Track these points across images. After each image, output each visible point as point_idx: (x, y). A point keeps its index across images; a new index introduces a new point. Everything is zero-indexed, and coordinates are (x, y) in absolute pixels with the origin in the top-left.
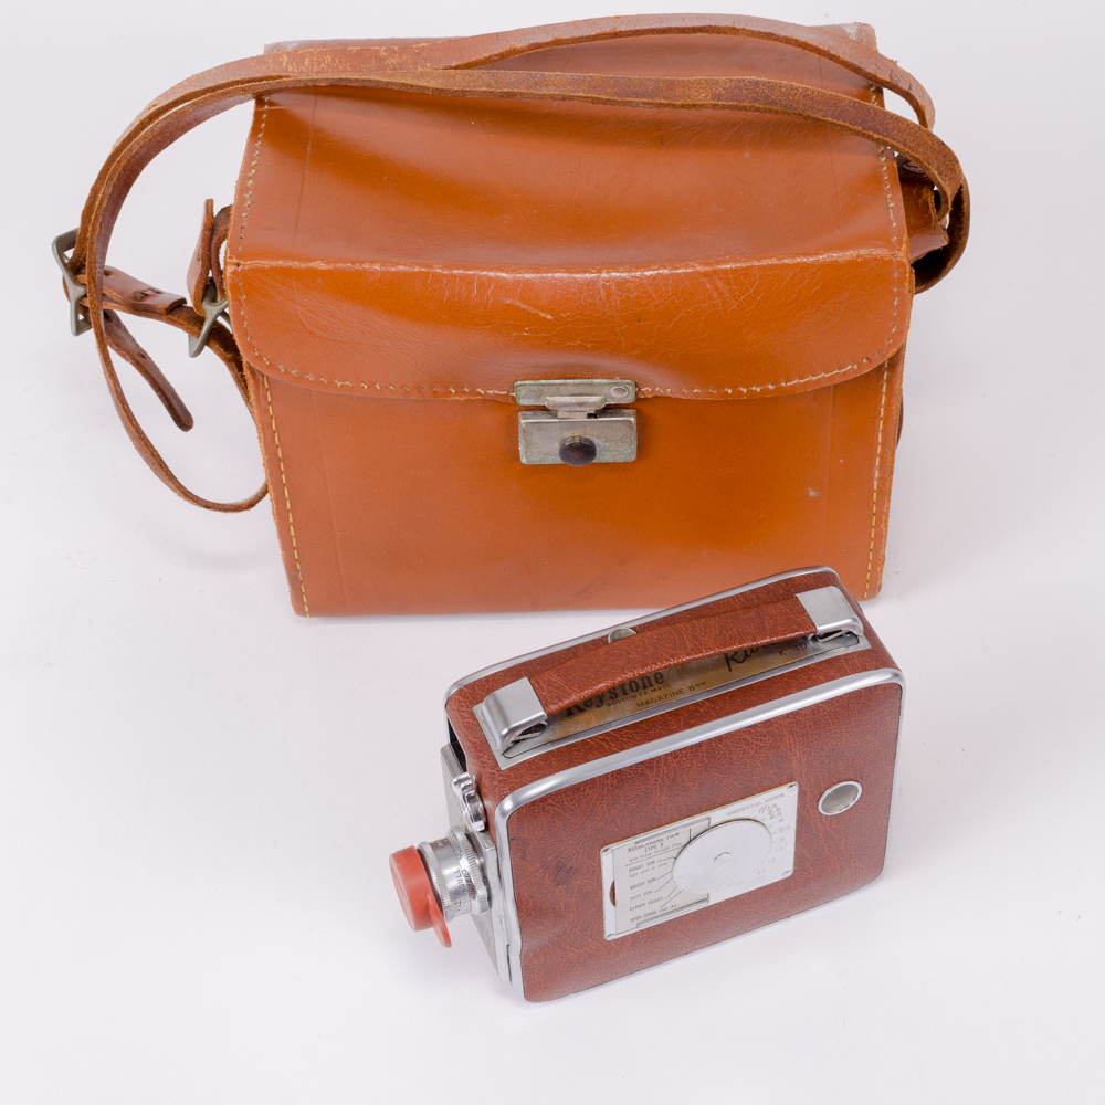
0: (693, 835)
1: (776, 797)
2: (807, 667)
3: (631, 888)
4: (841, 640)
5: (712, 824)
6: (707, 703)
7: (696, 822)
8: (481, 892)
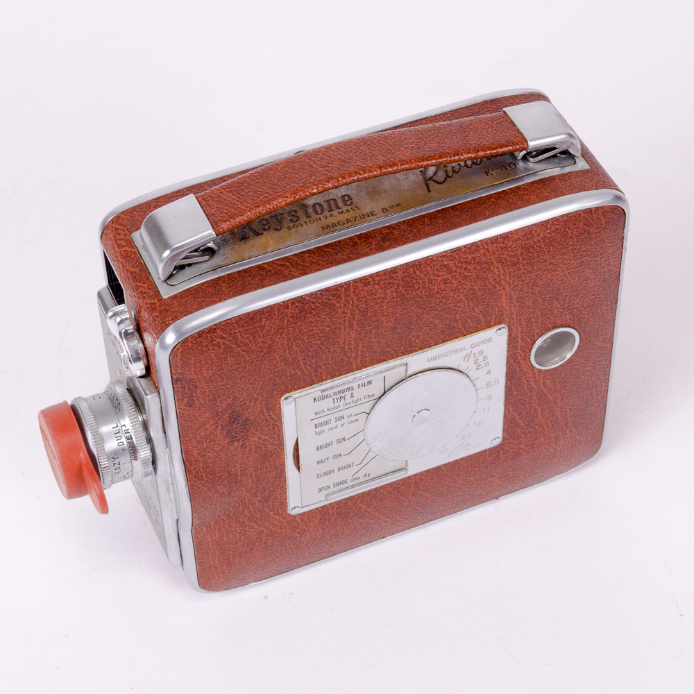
0: (388, 386)
1: (483, 342)
2: (518, 188)
3: (318, 449)
4: (556, 160)
5: (410, 372)
6: (403, 227)
7: (391, 369)
8: (144, 453)
